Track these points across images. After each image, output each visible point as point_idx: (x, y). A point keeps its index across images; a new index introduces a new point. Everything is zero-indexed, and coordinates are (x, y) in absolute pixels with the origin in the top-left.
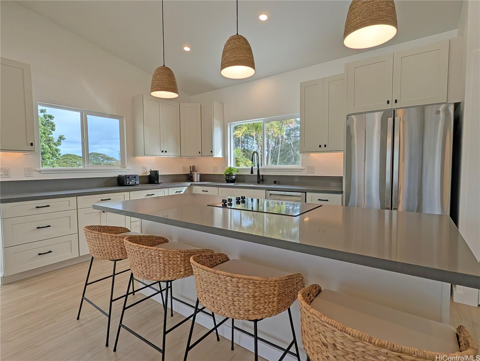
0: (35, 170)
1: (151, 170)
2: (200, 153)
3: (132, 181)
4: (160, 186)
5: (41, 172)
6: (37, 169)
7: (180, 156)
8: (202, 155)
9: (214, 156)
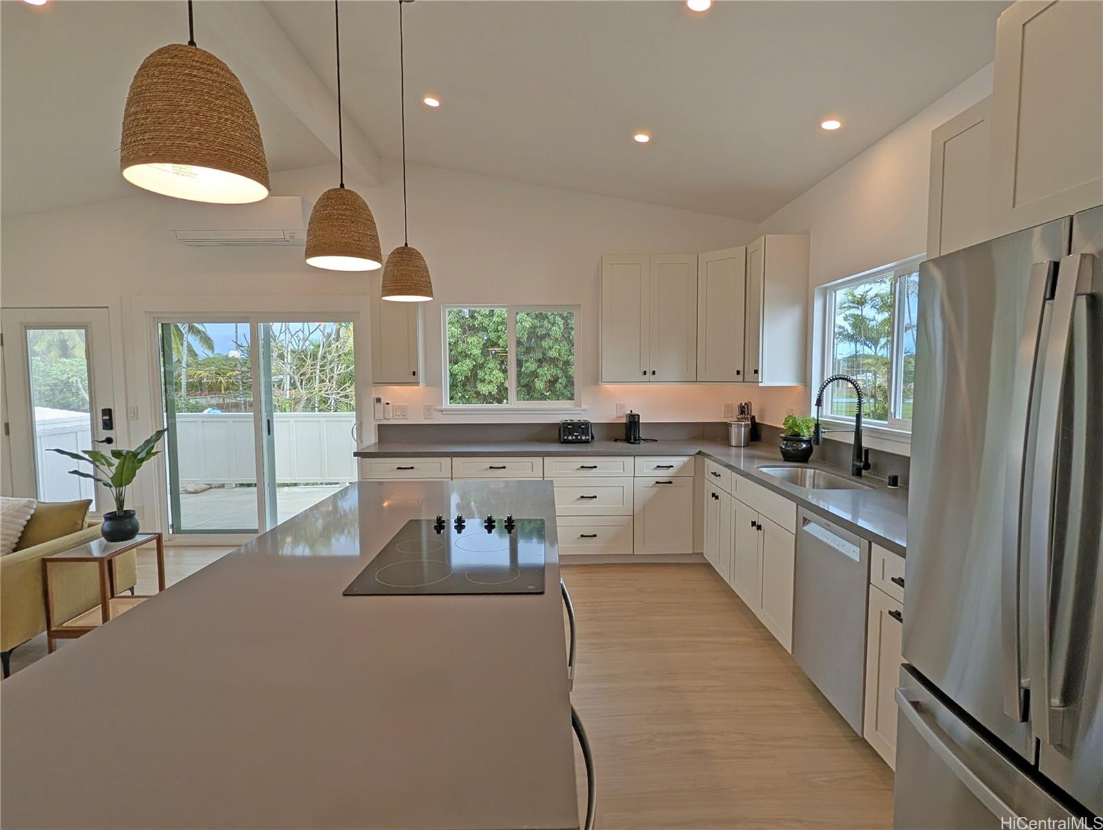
0: (435, 410)
1: (631, 411)
2: (738, 373)
3: (575, 434)
4: (643, 446)
5: (444, 413)
6: (439, 408)
7: (695, 380)
8: (746, 380)
9: (760, 385)
